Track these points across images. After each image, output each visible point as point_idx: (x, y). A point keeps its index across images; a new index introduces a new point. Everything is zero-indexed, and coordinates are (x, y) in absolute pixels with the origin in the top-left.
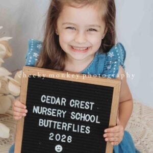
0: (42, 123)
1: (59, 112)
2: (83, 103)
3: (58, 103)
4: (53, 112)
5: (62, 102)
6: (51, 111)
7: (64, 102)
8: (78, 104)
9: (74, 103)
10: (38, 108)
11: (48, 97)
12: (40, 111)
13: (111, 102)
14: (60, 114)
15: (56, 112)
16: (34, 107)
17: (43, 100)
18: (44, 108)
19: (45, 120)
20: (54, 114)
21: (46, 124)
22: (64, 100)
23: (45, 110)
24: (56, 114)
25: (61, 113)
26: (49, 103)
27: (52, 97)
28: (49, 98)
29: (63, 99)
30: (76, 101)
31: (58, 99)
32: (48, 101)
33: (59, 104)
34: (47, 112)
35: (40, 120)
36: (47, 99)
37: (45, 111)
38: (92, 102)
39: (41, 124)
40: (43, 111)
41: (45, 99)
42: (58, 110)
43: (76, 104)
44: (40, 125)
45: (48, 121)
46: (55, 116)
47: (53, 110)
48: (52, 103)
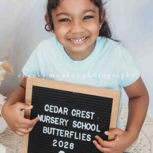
0: (46, 130)
1: (62, 121)
2: (84, 113)
3: (60, 113)
4: (56, 121)
5: (64, 111)
6: (54, 120)
7: (66, 112)
8: (79, 114)
9: (76, 113)
10: (42, 116)
11: (51, 106)
12: (44, 120)
13: (111, 112)
14: (62, 122)
15: (59, 120)
16: (38, 115)
17: (47, 109)
18: (47, 117)
19: (49, 128)
20: (57, 122)
21: (50, 132)
22: (66, 110)
23: (48, 118)
24: (59, 122)
26: (52, 112)
27: (55, 107)
29: (65, 108)
30: (78, 110)
31: (61, 108)
32: (51, 110)
33: (62, 113)
34: (50, 120)
35: (44, 127)
36: (51, 109)
37: (49, 120)
38: (93, 112)
40: (47, 119)
42: (61, 119)
43: (77, 113)
44: (44, 132)
45: (51, 129)
46: (58, 124)
47: (56, 118)
48: (55, 112)
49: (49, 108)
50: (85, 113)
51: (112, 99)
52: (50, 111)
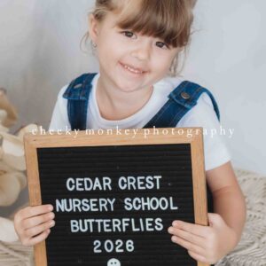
0: (76, 226)
1: (103, 202)
2: (141, 180)
3: (97, 188)
4: (92, 205)
5: (105, 184)
6: (89, 203)
7: (108, 184)
8: (133, 184)
9: (126, 182)
10: (64, 201)
11: (78, 180)
12: (68, 207)
13: (191, 170)
14: (105, 205)
15: (97, 203)
16: (57, 201)
17: (71, 186)
18: (74, 200)
19: (81, 221)
20: (94, 207)
21: (84, 227)
22: (107, 181)
23: (77, 203)
24: (98, 207)
25: (106, 203)
26: (82, 189)
27: (86, 179)
28: (80, 182)
29: (104, 179)
30: (129, 178)
31: (97, 180)
32: (80, 187)
33: (101, 188)
34: (81, 206)
35: (72, 221)
36: (78, 184)
37: (78, 206)
38: (157, 175)
39: (75, 228)
40: (75, 205)
41: (73, 184)
42: (101, 200)
43: (129, 183)
44: (73, 231)
45: (86, 221)
46: (97, 210)
47: (92, 200)
48: (87, 189)
49: (75, 184)
50: (144, 181)
51: (189, 145)
52: (78, 189)
